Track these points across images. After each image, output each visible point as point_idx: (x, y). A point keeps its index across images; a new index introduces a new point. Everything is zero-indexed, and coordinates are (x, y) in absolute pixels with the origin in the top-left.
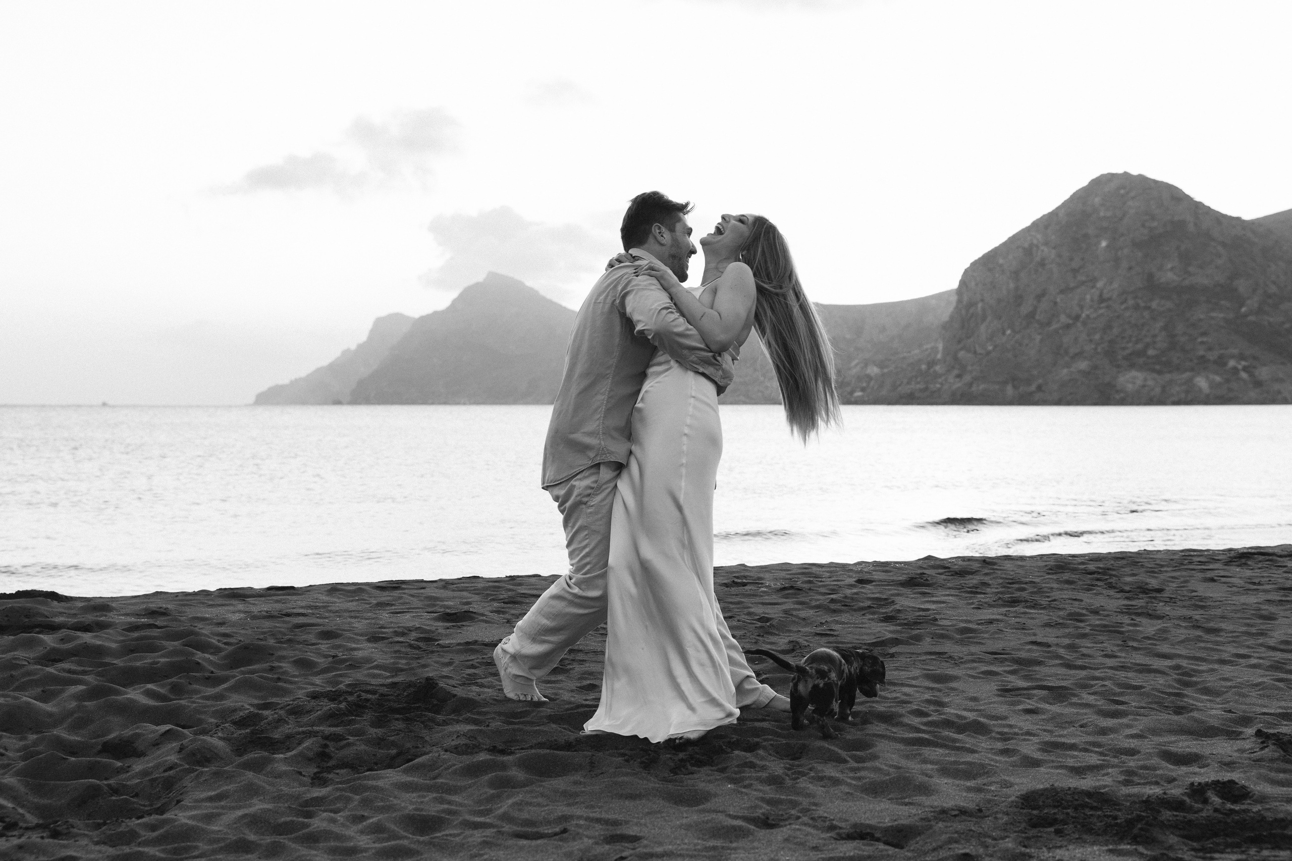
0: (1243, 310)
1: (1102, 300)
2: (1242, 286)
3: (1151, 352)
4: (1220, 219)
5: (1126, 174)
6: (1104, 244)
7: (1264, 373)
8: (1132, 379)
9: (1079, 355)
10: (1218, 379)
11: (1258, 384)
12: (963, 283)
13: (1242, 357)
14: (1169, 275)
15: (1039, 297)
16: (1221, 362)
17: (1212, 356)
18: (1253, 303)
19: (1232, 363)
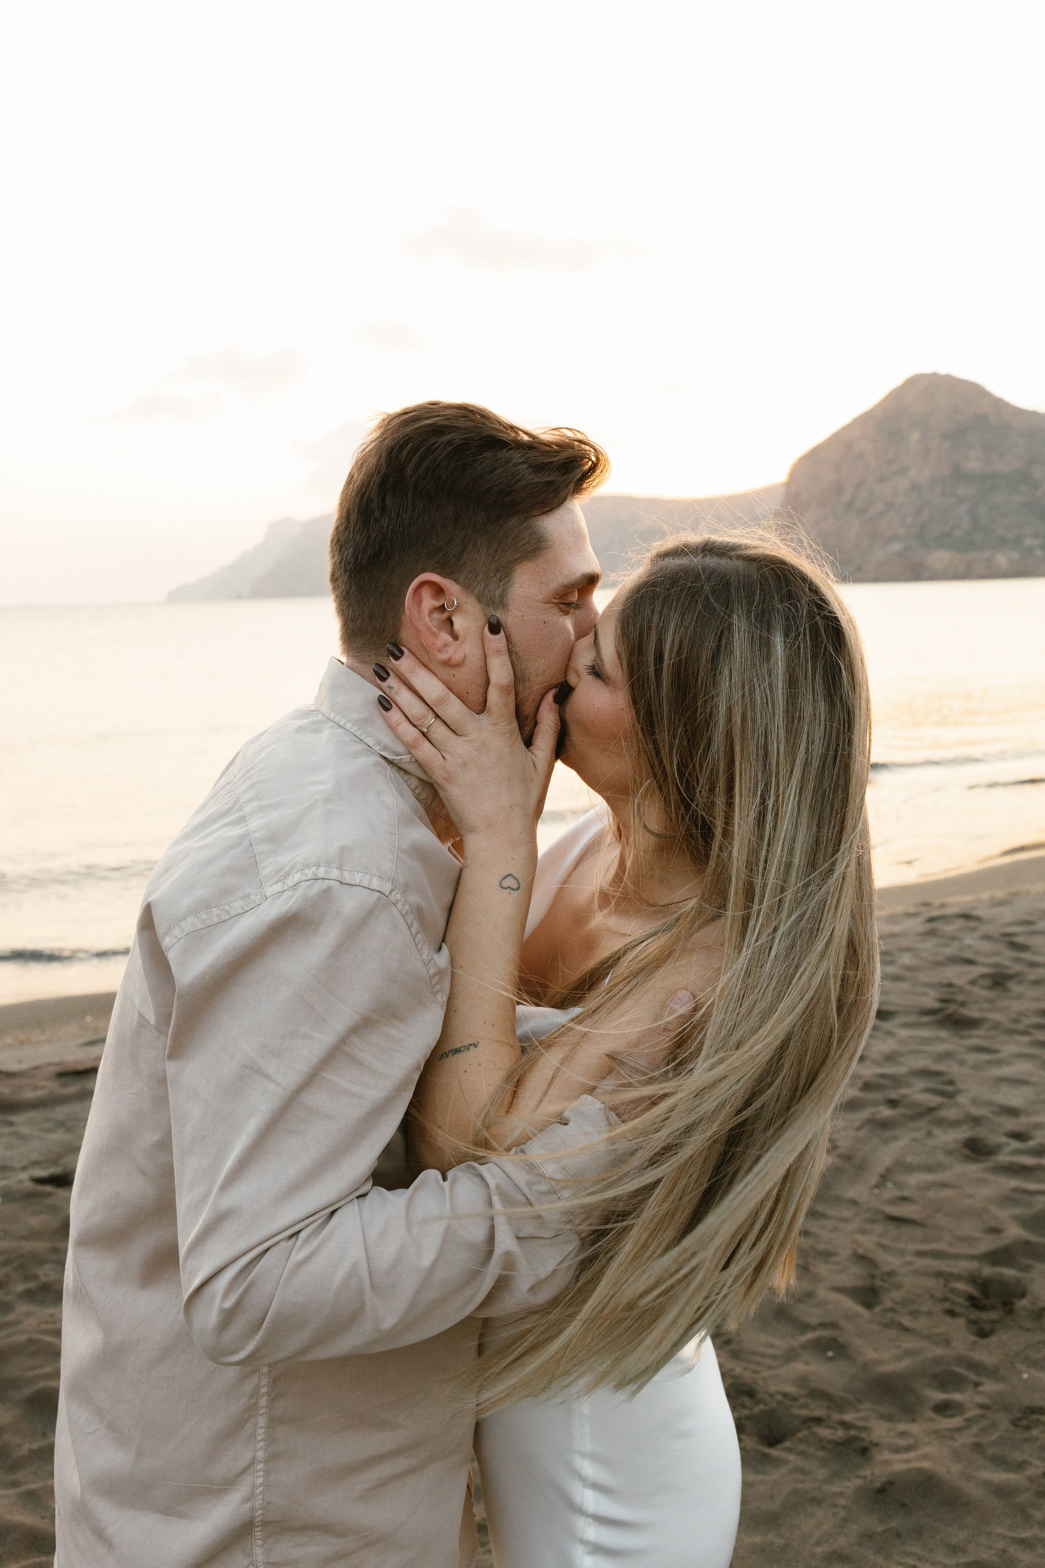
0: (1040, 493)
1: (914, 487)
2: (1038, 472)
3: (958, 533)
4: (1018, 413)
5: (935, 375)
6: (915, 436)
8: (940, 557)
9: (894, 538)
10: (1015, 555)
12: (792, 475)
13: (1036, 535)
14: (973, 464)
15: (859, 485)
16: (1018, 541)
17: (1011, 535)
19: (1028, 542)
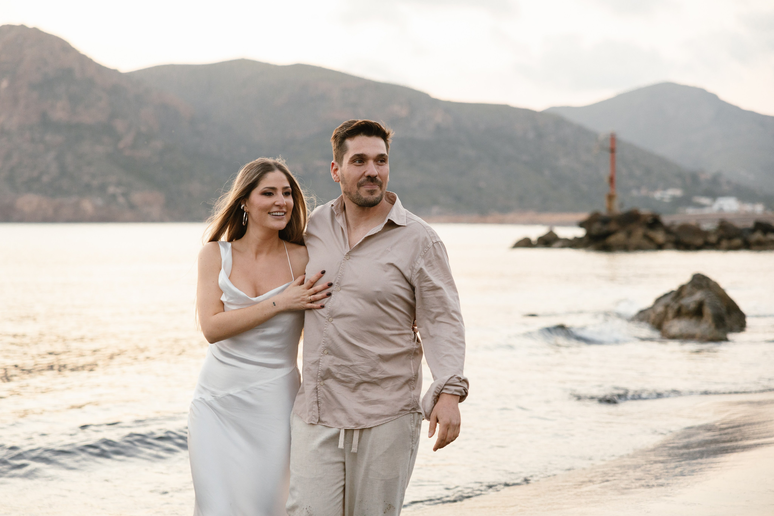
0: (121, 145)
2: (120, 125)
3: (45, 179)
4: (101, 69)
5: (23, 27)
6: (5, 84)
7: (137, 197)
8: (29, 201)
10: (100, 202)
11: (132, 207)
13: (119, 184)
14: (59, 114)
16: (102, 188)
17: (95, 183)
18: (128, 139)
19: (111, 190)
